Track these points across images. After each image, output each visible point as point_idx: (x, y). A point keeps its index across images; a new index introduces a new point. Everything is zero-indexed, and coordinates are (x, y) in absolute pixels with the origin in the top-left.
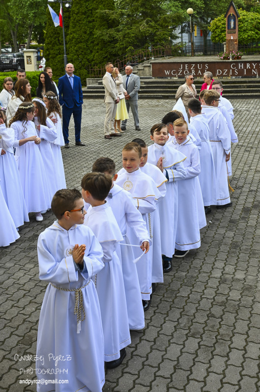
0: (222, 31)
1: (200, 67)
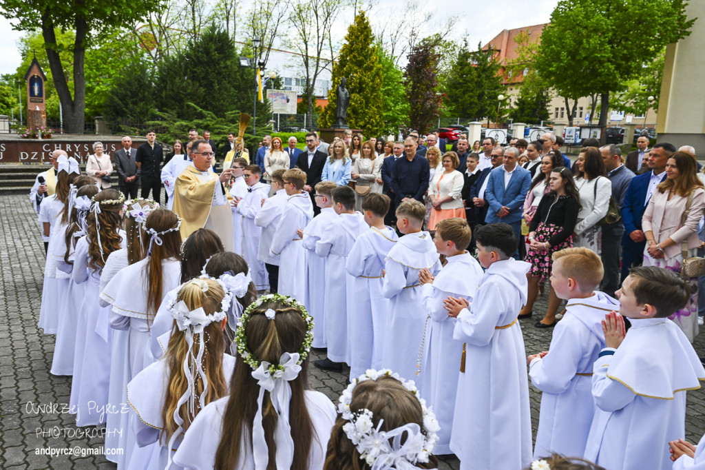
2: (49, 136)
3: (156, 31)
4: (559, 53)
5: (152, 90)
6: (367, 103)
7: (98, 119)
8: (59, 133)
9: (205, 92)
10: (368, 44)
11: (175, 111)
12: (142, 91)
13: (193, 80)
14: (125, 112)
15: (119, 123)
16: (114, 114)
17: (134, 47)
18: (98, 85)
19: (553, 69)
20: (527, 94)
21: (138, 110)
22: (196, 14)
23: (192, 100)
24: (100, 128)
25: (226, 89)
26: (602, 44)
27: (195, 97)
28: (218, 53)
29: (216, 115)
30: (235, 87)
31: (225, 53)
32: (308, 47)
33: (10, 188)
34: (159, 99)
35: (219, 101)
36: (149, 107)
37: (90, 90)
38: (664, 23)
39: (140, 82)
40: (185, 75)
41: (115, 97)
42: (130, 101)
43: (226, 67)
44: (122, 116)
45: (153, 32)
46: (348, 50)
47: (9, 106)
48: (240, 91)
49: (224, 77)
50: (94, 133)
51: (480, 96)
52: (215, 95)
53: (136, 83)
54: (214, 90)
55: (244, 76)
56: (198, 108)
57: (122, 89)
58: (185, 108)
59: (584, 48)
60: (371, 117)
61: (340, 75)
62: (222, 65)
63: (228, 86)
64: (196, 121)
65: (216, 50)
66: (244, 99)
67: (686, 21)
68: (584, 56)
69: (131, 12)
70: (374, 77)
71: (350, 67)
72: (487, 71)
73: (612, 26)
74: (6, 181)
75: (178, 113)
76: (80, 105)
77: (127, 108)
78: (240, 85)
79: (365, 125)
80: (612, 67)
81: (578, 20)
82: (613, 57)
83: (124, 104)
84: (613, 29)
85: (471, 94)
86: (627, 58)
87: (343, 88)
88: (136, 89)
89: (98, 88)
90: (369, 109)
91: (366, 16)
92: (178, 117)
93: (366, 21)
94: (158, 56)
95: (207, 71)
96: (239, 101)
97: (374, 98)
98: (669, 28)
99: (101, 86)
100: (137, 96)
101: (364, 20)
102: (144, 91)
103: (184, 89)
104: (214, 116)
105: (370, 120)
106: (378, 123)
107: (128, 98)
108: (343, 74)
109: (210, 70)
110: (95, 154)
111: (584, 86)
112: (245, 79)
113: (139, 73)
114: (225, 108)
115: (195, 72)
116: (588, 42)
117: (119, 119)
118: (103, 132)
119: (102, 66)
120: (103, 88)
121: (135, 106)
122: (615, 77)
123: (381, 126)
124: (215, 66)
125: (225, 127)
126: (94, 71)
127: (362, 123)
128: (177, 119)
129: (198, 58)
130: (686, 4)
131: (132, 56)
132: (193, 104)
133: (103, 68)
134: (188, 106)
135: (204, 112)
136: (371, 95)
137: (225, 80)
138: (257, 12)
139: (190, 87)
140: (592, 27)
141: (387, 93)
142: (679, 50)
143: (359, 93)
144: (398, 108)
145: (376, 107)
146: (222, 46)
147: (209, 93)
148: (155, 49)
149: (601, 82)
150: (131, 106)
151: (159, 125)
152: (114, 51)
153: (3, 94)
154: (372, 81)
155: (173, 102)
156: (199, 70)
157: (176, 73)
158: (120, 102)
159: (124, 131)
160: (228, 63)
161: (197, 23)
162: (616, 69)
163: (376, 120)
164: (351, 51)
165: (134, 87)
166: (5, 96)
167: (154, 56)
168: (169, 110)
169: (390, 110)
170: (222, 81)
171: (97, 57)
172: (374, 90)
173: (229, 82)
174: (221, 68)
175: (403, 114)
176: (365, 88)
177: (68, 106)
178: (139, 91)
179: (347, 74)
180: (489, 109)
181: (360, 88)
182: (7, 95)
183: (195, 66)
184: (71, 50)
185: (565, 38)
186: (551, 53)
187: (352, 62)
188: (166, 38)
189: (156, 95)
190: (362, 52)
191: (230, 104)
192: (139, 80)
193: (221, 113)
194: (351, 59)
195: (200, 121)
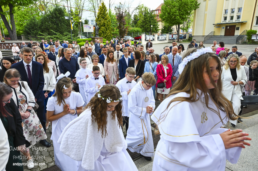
2: (4, 41)
7: (22, 35)
9: (56, 27)
10: (105, 12)
11: (47, 33)
12: (35, 27)
13: (52, 23)
15: (29, 37)
16: (27, 34)
21: (35, 33)
23: (52, 29)
24: (23, 38)
25: (63, 26)
28: (59, 15)
30: (66, 25)
31: (62, 15)
34: (41, 29)
35: (61, 29)
36: (38, 32)
37: (22, 25)
38: (191, 4)
40: (49, 21)
42: (31, 30)
43: (62, 19)
44: (29, 35)
46: (100, 13)
49: (62, 22)
50: (22, 40)
53: (33, 24)
56: (54, 32)
57: (28, 26)
60: (108, 34)
61: (98, 21)
63: (64, 25)
64: (54, 36)
65: (58, 13)
67: (198, 4)
70: (108, 22)
71: (101, 19)
72: (152, 17)
76: (14, 31)
77: (31, 32)
79: (106, 36)
83: (30, 31)
84: (179, 6)
88: (33, 26)
90: (107, 31)
92: (48, 35)
93: (104, 5)
95: (56, 20)
96: (68, 29)
97: (108, 28)
100: (34, 28)
101: (104, 4)
103: (49, 26)
104: (60, 34)
114: (63, 32)
115: (52, 21)
117: (29, 36)
118: (24, 40)
121: (34, 31)
123: (111, 36)
124: (59, 19)
125: (63, 37)
126: (22, 18)
127: (105, 35)
132: (52, 31)
133: (26, 17)
134: (51, 31)
135: (56, 33)
136: (107, 27)
139: (51, 25)
142: (197, 12)
143: (103, 26)
145: (109, 31)
146: (60, 12)
147: (58, 27)
150: (32, 31)
151: (42, 37)
154: (107, 23)
155: (46, 30)
156: (54, 20)
157: (46, 21)
158: (28, 30)
160: (63, 18)
162: (180, 18)
163: (109, 35)
168: (45, 33)
171: (23, 14)
172: (108, 25)
173: (64, 24)
177: (10, 32)
179: (100, 21)
181: (104, 25)
183: (52, 18)
187: (101, 17)
190: (104, 14)
191: (65, 30)
192: (34, 23)
193: (62, 33)
194: (101, 16)
195: (55, 36)
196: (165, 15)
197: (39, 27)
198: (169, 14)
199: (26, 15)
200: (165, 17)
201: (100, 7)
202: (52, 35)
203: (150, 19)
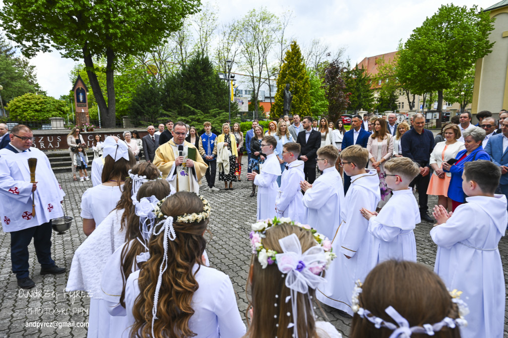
0: (24, 111)
1: (51, 140)
2: (92, 130)
3: (157, 63)
4: (412, 66)
5: (160, 97)
6: (301, 100)
7: (124, 118)
8: (99, 128)
9: (195, 97)
10: (300, 63)
11: (176, 111)
12: (153, 98)
13: (187, 89)
14: (143, 113)
15: (139, 120)
16: (135, 114)
17: (144, 73)
18: (122, 98)
19: (409, 77)
20: (385, 94)
21: (152, 110)
22: (183, 51)
23: (188, 103)
24: (126, 124)
25: (209, 95)
26: (439, 60)
27: (189, 101)
28: (203, 72)
29: (203, 112)
30: (214, 94)
31: (207, 71)
32: (254, 69)
33: (65, 168)
34: (165, 103)
35: (204, 103)
36: (158, 109)
37: (118, 101)
39: (152, 92)
40: (181, 87)
41: (135, 103)
42: (146, 105)
43: (208, 80)
44: (141, 115)
45: (156, 63)
47: (64, 113)
48: (218, 96)
49: (207, 88)
50: (123, 128)
51: (359, 97)
52: (202, 99)
53: (149, 93)
54: (201, 96)
55: (220, 86)
56: (191, 108)
57: (140, 97)
58: (183, 108)
59: (428, 63)
60: (304, 110)
61: (282, 83)
62: (206, 79)
63: (210, 93)
64: (191, 116)
65: (201, 69)
66: (220, 101)
67: (490, 44)
68: (428, 67)
69: (144, 44)
70: (304, 84)
71: (289, 78)
73: (445, 48)
74: (62, 162)
75: (178, 112)
76: (112, 109)
77: (144, 110)
78: (217, 93)
80: (446, 74)
81: (423, 45)
82: (446, 68)
83: (142, 107)
85: (354, 95)
86: (455, 68)
87: (288, 91)
89: (122, 100)
90: (302, 105)
91: (297, 44)
92: (179, 114)
94: (160, 79)
95: (196, 83)
96: (218, 102)
97: (305, 98)
98: (481, 48)
99: (124, 99)
100: (150, 101)
101: (296, 47)
102: (155, 98)
103: (182, 96)
104: (202, 113)
105: (303, 112)
106: (308, 114)
107: (144, 103)
108: (284, 83)
109: (198, 83)
110: (125, 141)
111: (429, 86)
112: (220, 89)
113: (151, 86)
114: (209, 108)
115: (188, 84)
116: (431, 59)
117: (139, 117)
118: (128, 126)
119: (124, 86)
120: (126, 100)
121: (149, 109)
122: (448, 81)
124: (201, 80)
126: (119, 89)
128: (177, 116)
129: (189, 75)
130: (490, 33)
131: (143, 79)
132: (187, 106)
133: (125, 87)
134: (185, 107)
135: (195, 110)
137: (208, 89)
138: (221, 49)
140: (432, 49)
141: (312, 94)
142: (484, 62)
144: (319, 103)
145: (306, 103)
147: (198, 98)
148: (158, 74)
149: (439, 83)
150: (146, 108)
152: (131, 76)
153: (60, 105)
154: (303, 86)
155: (175, 104)
156: (191, 83)
157: (175, 85)
158: (139, 106)
159: (143, 125)
160: (210, 78)
161: (184, 56)
163: (307, 111)
164: (289, 68)
165: (148, 96)
166: (62, 106)
167: (157, 78)
168: (172, 110)
169: (314, 105)
170: (206, 90)
171: (121, 80)
172: (305, 92)
173: (211, 91)
174: (205, 81)
175: (322, 107)
176: (299, 91)
177: (104, 110)
178: (151, 98)
180: (364, 104)
182: (63, 106)
183: (188, 81)
184: (104, 72)
185: (416, 57)
186: (407, 66)
187: (290, 75)
188: (165, 67)
189: (163, 100)
190: (296, 68)
191: (212, 105)
192: (151, 91)
193: (206, 111)
194: (289, 73)
195: (194, 117)
196: (412, 71)
197: (161, 100)
198: (420, 67)
199: (126, 84)
200: (412, 76)
201: (288, 52)
202: (186, 115)
203: (357, 84)
